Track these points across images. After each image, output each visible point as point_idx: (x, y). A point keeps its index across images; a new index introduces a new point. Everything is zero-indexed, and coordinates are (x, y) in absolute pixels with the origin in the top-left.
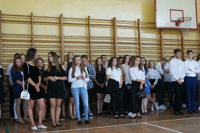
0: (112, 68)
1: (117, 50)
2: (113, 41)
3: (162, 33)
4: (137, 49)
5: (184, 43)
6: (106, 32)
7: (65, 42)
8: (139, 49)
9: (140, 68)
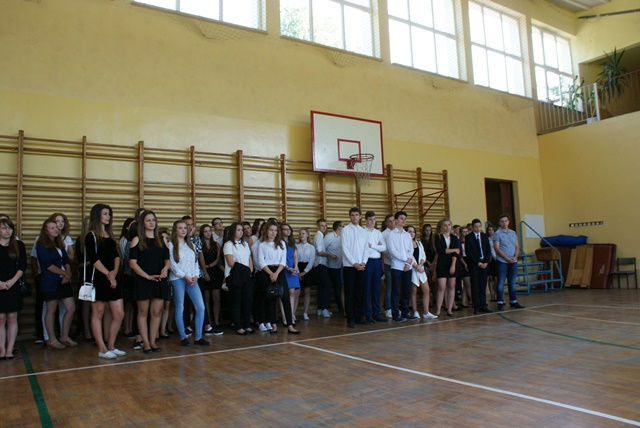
0: (234, 244)
1: (243, 209)
2: (235, 193)
3: (324, 179)
4: (279, 208)
5: (362, 199)
6: (225, 177)
7: (146, 193)
8: (284, 208)
9: (277, 243)
